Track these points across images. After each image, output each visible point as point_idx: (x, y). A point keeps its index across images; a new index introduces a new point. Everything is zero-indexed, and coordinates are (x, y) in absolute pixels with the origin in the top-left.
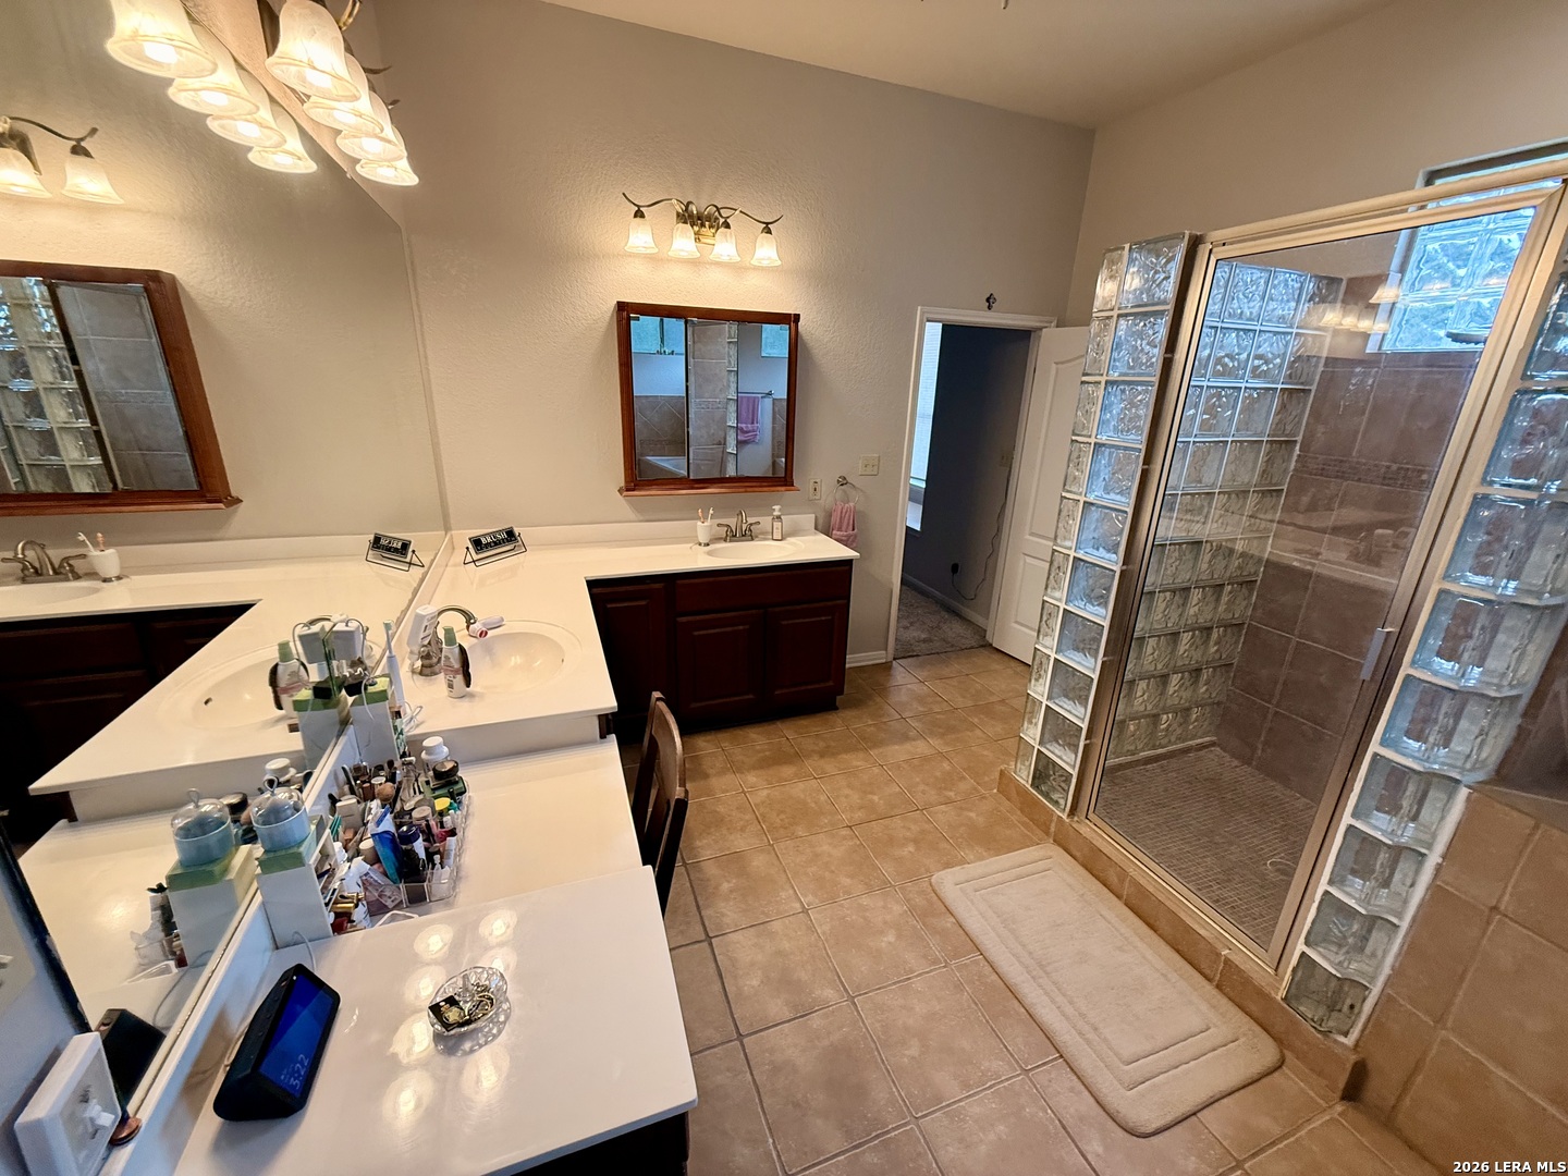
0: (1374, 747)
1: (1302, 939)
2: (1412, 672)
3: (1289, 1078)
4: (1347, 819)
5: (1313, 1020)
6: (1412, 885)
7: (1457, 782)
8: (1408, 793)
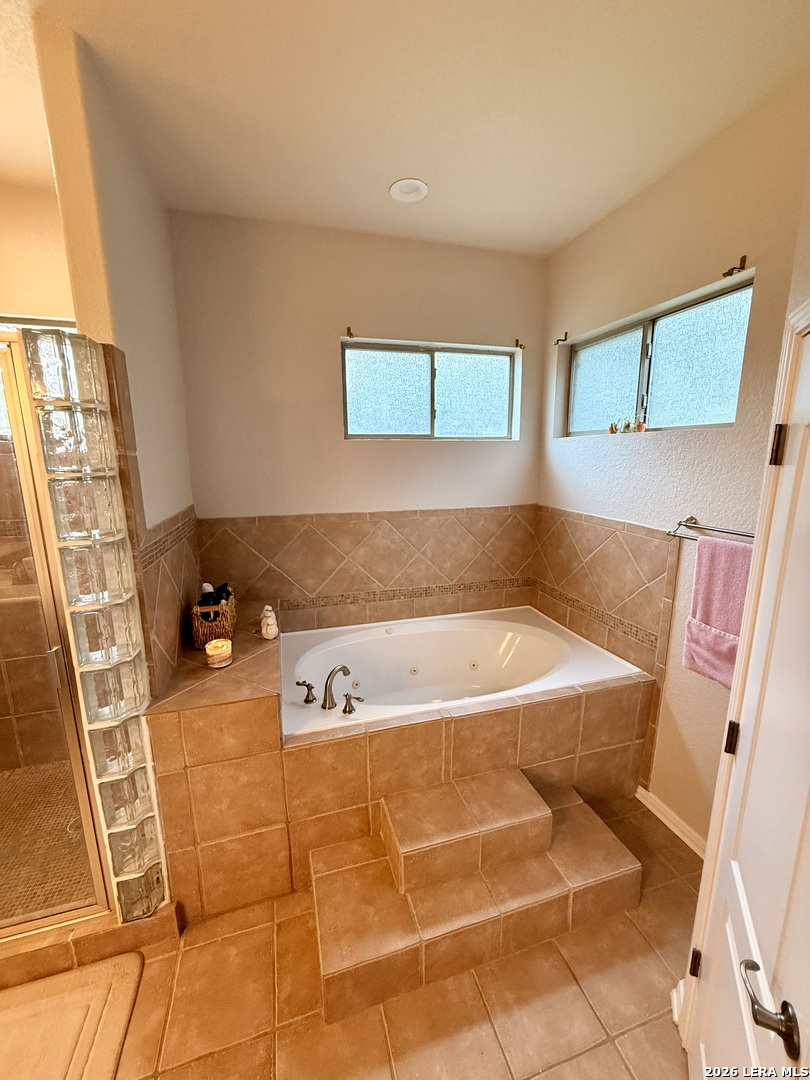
0: (86, 727)
1: (112, 875)
2: (82, 670)
3: (152, 963)
4: (95, 782)
5: (144, 914)
6: (148, 788)
7: (138, 716)
8: (119, 741)
